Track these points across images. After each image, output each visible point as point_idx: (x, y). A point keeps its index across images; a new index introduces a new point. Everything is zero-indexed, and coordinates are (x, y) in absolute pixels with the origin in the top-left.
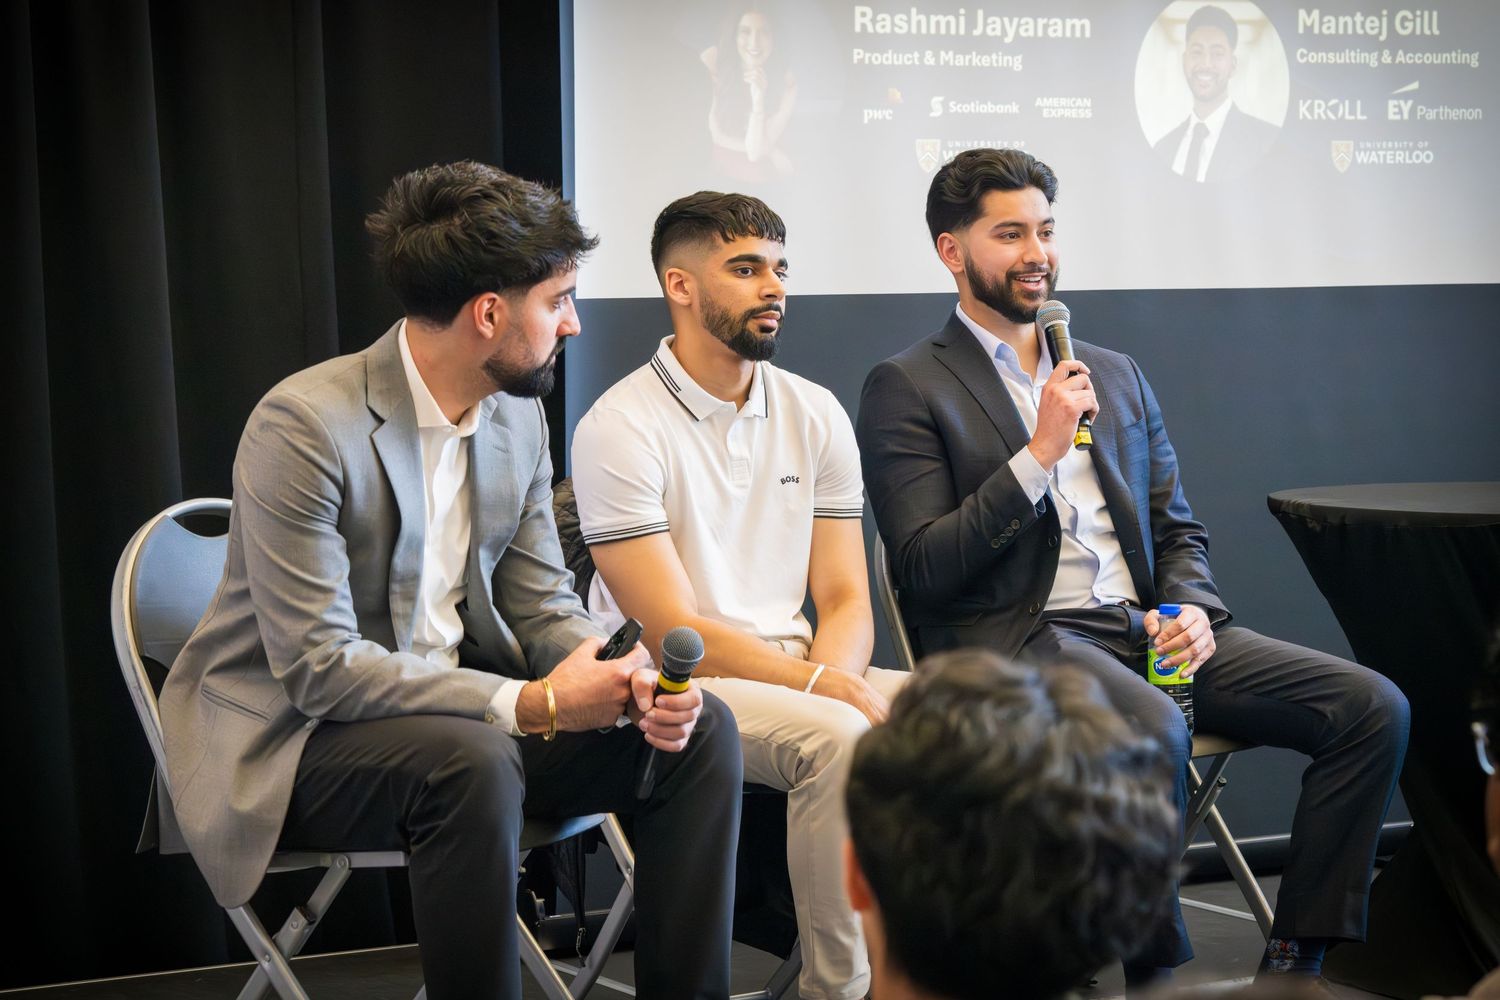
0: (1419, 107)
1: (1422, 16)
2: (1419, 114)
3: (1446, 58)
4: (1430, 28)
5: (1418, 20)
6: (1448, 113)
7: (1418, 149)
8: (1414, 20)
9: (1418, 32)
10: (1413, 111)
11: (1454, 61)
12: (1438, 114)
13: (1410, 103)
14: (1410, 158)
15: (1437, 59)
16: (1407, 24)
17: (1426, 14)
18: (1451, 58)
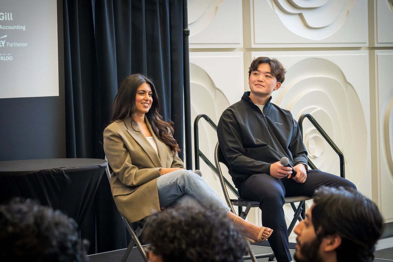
0: (7, 43)
1: (7, 15)
2: (7, 45)
3: (15, 27)
4: (10, 18)
5: (6, 16)
6: (17, 44)
7: (8, 56)
8: (5, 16)
9: (6, 19)
10: (5, 44)
11: (18, 29)
12: (13, 45)
13: (4, 41)
14: (5, 59)
15: (12, 28)
16: (2, 17)
17: (8, 14)
18: (17, 27)
